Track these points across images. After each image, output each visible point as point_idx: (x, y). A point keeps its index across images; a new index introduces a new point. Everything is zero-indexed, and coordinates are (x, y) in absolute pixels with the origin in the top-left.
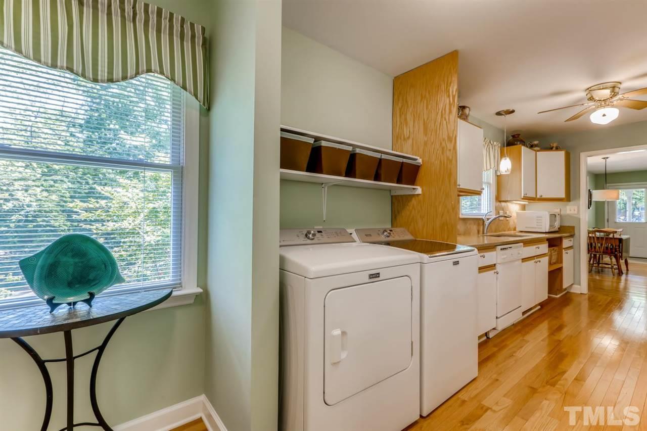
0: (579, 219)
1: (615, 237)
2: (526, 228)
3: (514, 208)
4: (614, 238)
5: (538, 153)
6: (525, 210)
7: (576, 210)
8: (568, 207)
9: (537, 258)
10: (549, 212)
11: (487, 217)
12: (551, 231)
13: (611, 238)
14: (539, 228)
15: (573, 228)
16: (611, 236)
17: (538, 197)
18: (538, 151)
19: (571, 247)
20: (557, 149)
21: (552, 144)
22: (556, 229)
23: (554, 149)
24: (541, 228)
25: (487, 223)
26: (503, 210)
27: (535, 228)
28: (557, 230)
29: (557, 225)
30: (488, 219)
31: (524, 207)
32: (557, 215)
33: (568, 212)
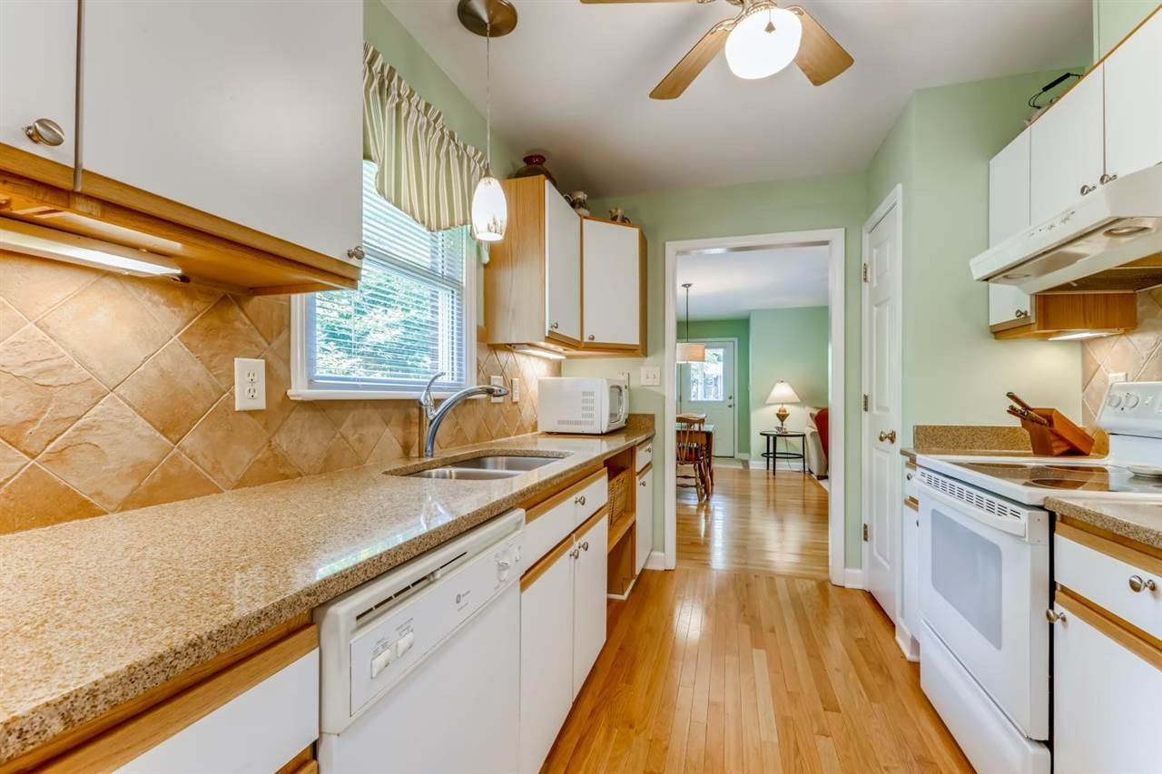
0: (664, 397)
1: (702, 430)
2: (559, 422)
3: (532, 370)
4: (699, 432)
5: (585, 221)
6: (561, 376)
7: (658, 375)
8: (643, 370)
9: (577, 538)
10: (608, 380)
11: (435, 394)
12: (611, 429)
13: (697, 432)
14: (587, 423)
15: (652, 418)
16: (696, 427)
17: (586, 340)
18: (586, 218)
19: (649, 465)
20: (625, 221)
21: (613, 211)
22: (621, 423)
23: (618, 220)
24: (592, 423)
25: (433, 414)
26: (502, 373)
27: (577, 423)
28: (624, 425)
29: (623, 413)
30: (437, 402)
31: (558, 369)
32: (623, 389)
33: (643, 382)
